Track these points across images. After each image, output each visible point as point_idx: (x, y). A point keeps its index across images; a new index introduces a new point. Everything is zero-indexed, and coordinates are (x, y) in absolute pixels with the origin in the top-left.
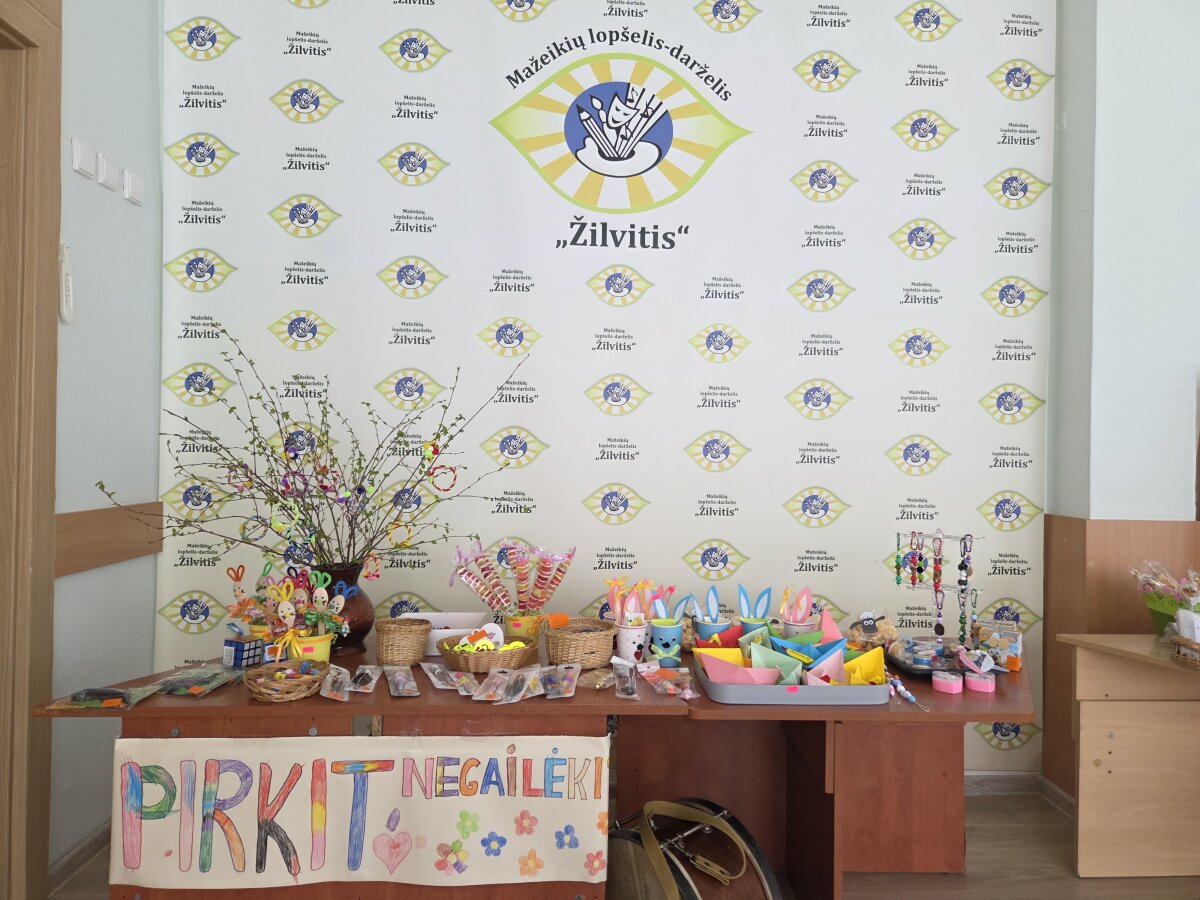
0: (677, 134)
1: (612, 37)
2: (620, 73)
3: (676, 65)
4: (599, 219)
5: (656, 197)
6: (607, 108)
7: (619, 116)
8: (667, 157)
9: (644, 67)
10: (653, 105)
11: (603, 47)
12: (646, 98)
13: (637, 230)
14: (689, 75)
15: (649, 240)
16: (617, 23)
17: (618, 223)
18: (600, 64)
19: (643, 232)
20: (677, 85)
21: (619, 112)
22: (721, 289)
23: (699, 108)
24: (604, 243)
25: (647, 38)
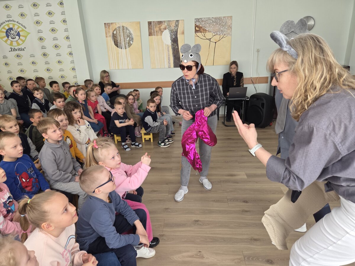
0: (21, 34)
1: (8, 21)
2: (11, 26)
3: (18, 24)
4: (14, 47)
5: (20, 44)
6: (10, 31)
7: (12, 33)
8: (20, 38)
9: (14, 25)
10: (16, 30)
11: (7, 23)
12: (15, 29)
13: (19, 48)
14: (20, 26)
15: (21, 50)
16: (8, 19)
17: (16, 48)
18: (8, 25)
19: (20, 49)
20: (19, 27)
21: (12, 32)
22: (32, 56)
23: (23, 30)
24: (15, 51)
25: (13, 21)
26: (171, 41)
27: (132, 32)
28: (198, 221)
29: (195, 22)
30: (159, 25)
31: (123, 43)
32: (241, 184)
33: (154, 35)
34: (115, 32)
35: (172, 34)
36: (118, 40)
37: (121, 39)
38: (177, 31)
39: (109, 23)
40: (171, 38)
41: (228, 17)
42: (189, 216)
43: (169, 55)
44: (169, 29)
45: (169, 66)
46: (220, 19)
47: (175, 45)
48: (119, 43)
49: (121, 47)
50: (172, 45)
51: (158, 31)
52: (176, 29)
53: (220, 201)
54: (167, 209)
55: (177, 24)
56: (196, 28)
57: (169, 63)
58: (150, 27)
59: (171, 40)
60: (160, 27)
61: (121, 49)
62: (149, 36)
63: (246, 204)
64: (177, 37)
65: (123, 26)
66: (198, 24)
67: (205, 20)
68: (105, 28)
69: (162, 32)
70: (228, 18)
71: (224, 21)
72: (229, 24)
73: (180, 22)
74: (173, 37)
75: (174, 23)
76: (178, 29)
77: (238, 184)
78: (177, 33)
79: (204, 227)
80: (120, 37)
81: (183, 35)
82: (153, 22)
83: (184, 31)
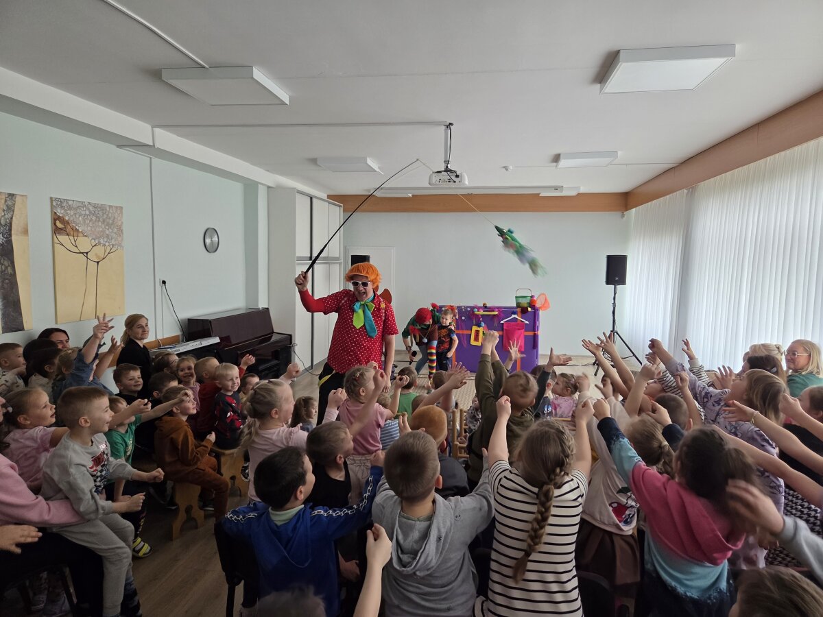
29: (51, 206)
38: (11, 224)
41: (116, 207)
46: (102, 208)
47: (6, 263)
52: (6, 216)
55: (9, 203)
56: (58, 222)
64: (11, 241)
66: (60, 212)
67: (75, 206)
70: (116, 210)
71: (110, 215)
72: (119, 223)
73: (18, 199)
75: (3, 201)
76: (14, 218)
78: (10, 230)
81: (25, 238)
83: (27, 225)
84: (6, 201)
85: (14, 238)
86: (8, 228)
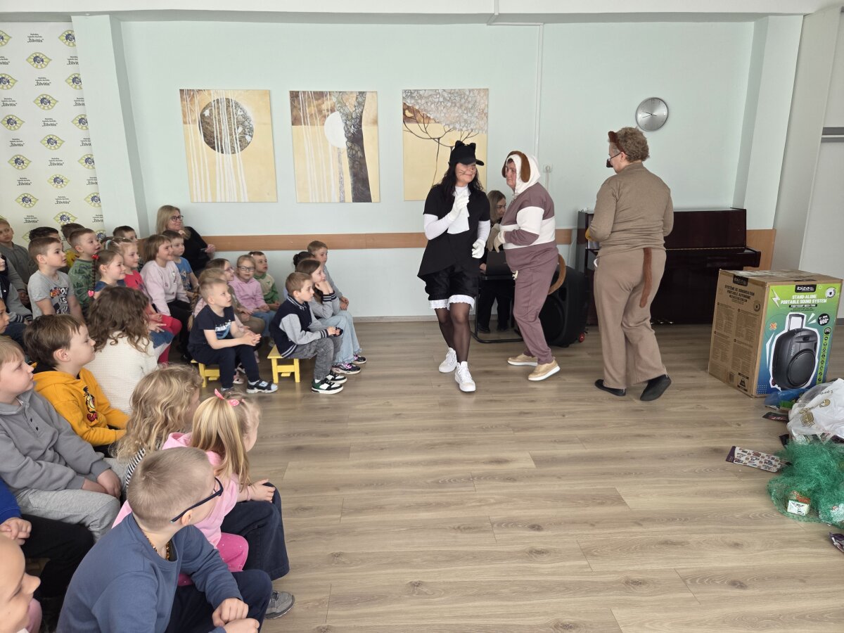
26: (346, 140)
27: (250, 114)
28: (418, 584)
29: (403, 98)
30: (317, 100)
31: (227, 140)
32: (522, 484)
33: (305, 124)
34: (207, 113)
35: (348, 123)
36: (213, 132)
37: (223, 129)
38: (361, 117)
39: (193, 90)
40: (347, 131)
41: (479, 90)
42: (396, 571)
43: (341, 172)
44: (342, 111)
45: (342, 199)
46: (460, 93)
47: (356, 148)
48: (217, 139)
49: (222, 150)
50: (349, 148)
51: (315, 114)
52: (357, 111)
53: (474, 528)
54: (339, 555)
55: (360, 100)
56: (407, 112)
57: (342, 191)
58: (296, 104)
59: (347, 138)
60: (320, 105)
61: (222, 153)
62: (293, 124)
63: (537, 533)
64: (361, 131)
65: (228, 100)
66: (410, 103)
67: (426, 95)
68: (182, 101)
69: (325, 117)
70: (479, 93)
71: (470, 99)
72: (483, 106)
73: (368, 96)
74: (352, 131)
75: (355, 99)
76: (364, 112)
77: (516, 484)
78: (361, 121)
79: (436, 600)
80: (220, 124)
81: (375, 127)
82: (303, 92)
83: (377, 117)
84: (357, 98)
85: (364, 128)
86: (358, 120)
